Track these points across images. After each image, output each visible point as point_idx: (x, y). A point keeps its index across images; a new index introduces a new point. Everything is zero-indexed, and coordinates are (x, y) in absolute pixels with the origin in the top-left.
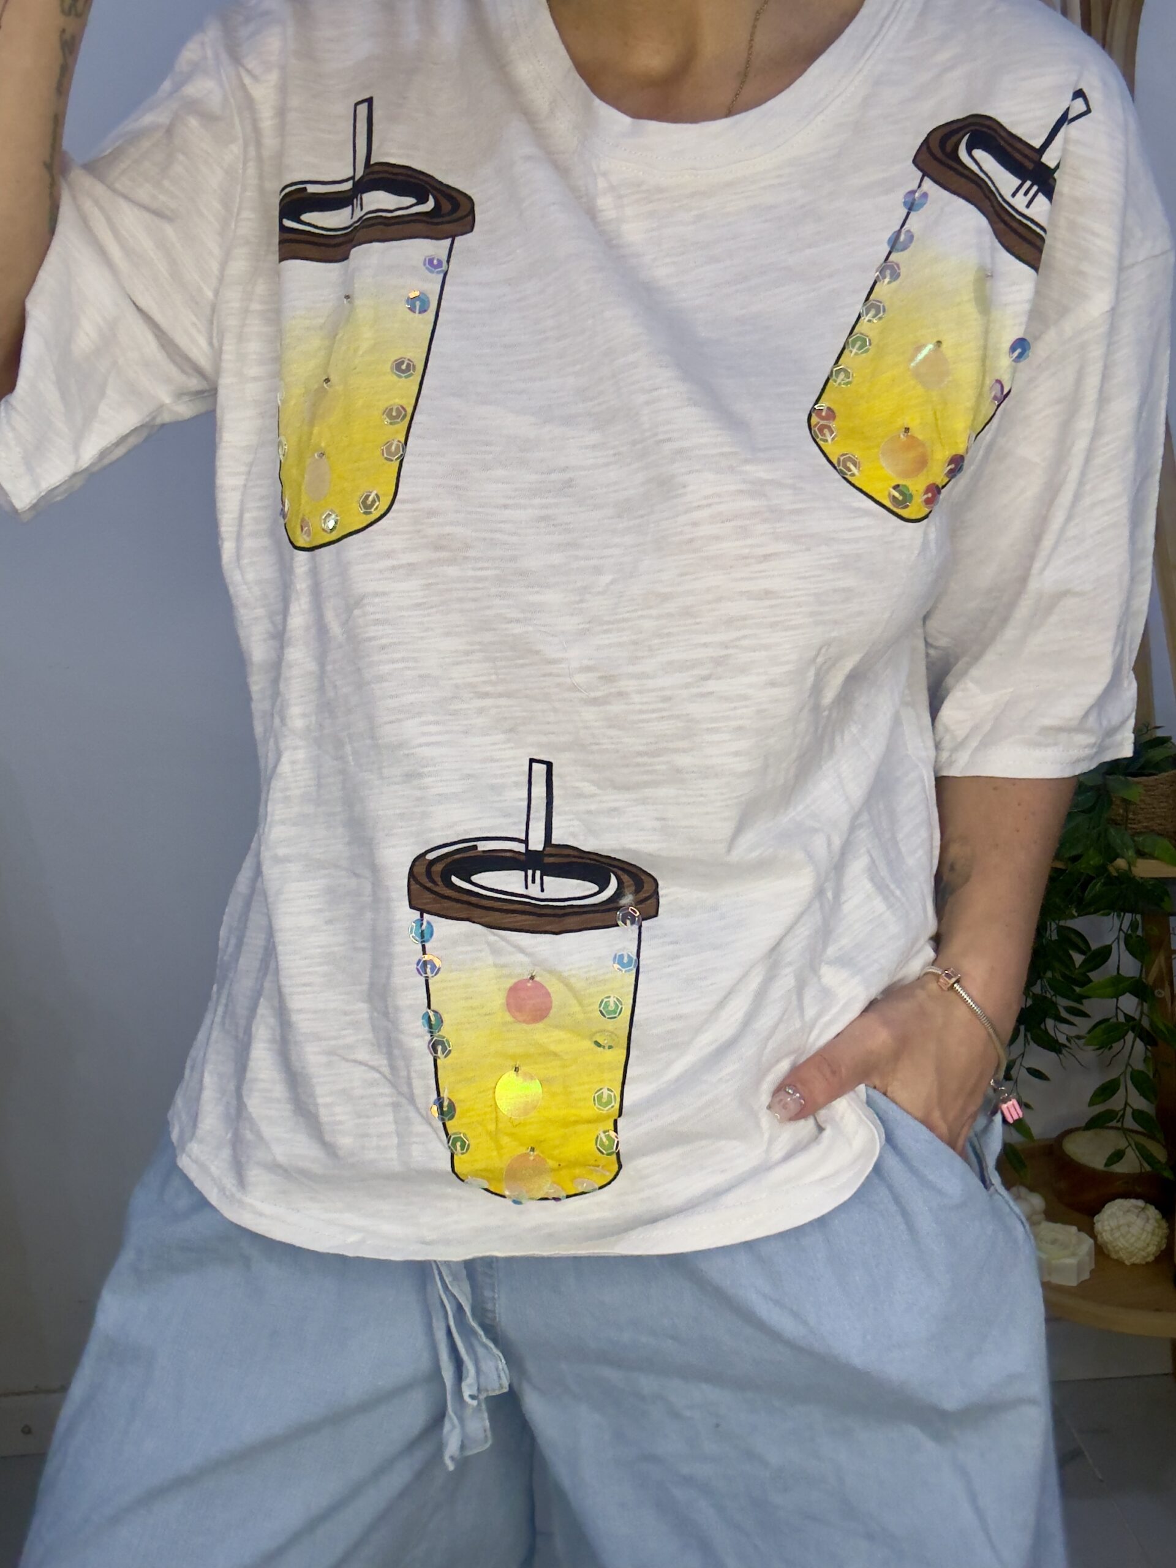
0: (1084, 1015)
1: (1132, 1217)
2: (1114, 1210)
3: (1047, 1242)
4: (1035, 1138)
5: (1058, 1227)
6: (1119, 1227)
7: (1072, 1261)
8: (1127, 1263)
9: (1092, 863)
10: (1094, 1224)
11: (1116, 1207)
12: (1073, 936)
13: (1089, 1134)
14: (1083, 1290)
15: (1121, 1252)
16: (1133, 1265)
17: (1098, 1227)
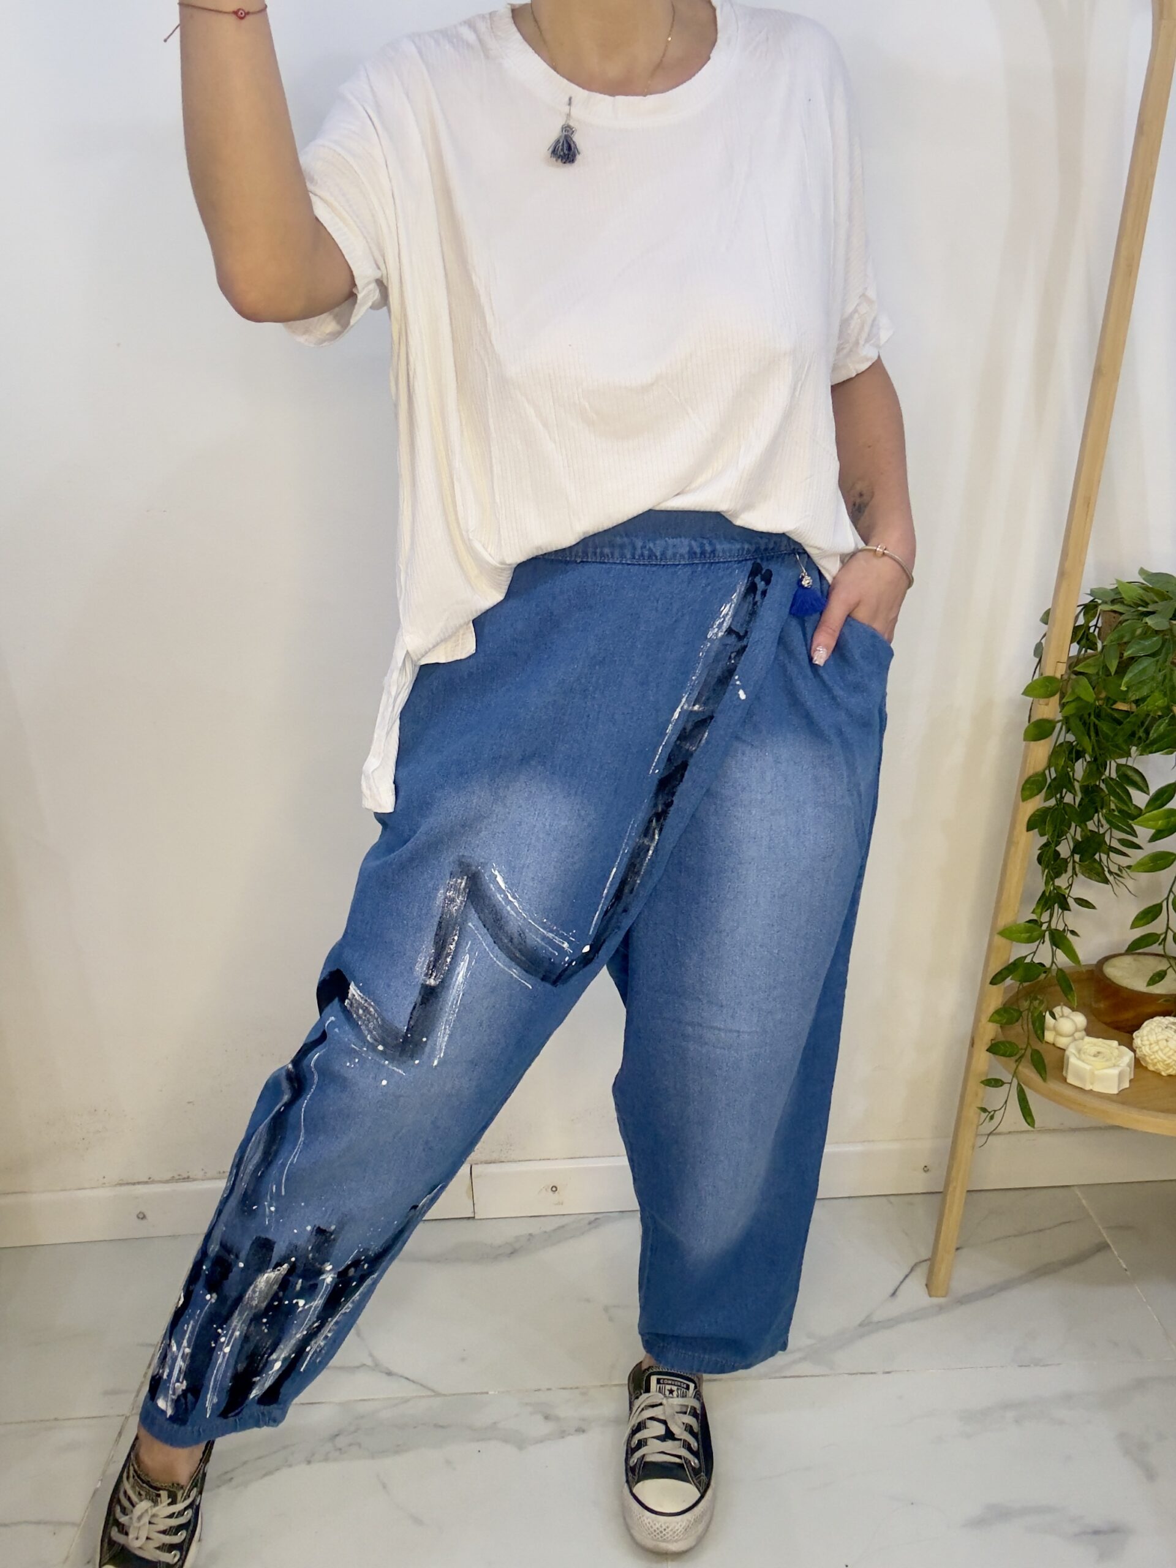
0: (1139, 847)
1: (1170, 1033)
2: (1153, 1027)
3: (1090, 1055)
4: (1083, 963)
5: (1100, 1041)
6: (1157, 1042)
7: (1115, 1072)
8: (1163, 1074)
9: (1157, 704)
10: (1133, 1039)
11: (1155, 1024)
12: (1130, 773)
13: (1128, 959)
14: (1122, 1098)
15: (1158, 1064)
16: (1170, 1076)
17: (1137, 1042)
